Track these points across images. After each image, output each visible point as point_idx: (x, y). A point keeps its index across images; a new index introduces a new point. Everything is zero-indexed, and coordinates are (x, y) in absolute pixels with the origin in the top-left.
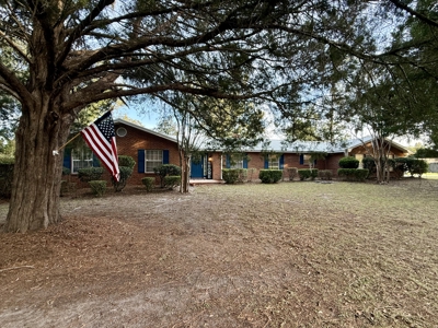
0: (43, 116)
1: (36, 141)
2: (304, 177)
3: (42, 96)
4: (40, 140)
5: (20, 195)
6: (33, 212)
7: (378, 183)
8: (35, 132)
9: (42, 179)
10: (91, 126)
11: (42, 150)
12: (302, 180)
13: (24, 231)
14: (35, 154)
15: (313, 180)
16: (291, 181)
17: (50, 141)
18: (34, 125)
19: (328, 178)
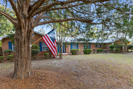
0: (26, 30)
1: (24, 41)
2: (98, 52)
3: (25, 22)
4: (26, 41)
5: (20, 64)
6: (25, 70)
7: (123, 53)
8: (24, 37)
9: (27, 57)
10: (46, 35)
11: (26, 45)
12: (97, 53)
13: (23, 78)
14: (24, 47)
15: (101, 53)
16: (94, 53)
17: (28, 41)
18: (23, 34)
19: (106, 52)
